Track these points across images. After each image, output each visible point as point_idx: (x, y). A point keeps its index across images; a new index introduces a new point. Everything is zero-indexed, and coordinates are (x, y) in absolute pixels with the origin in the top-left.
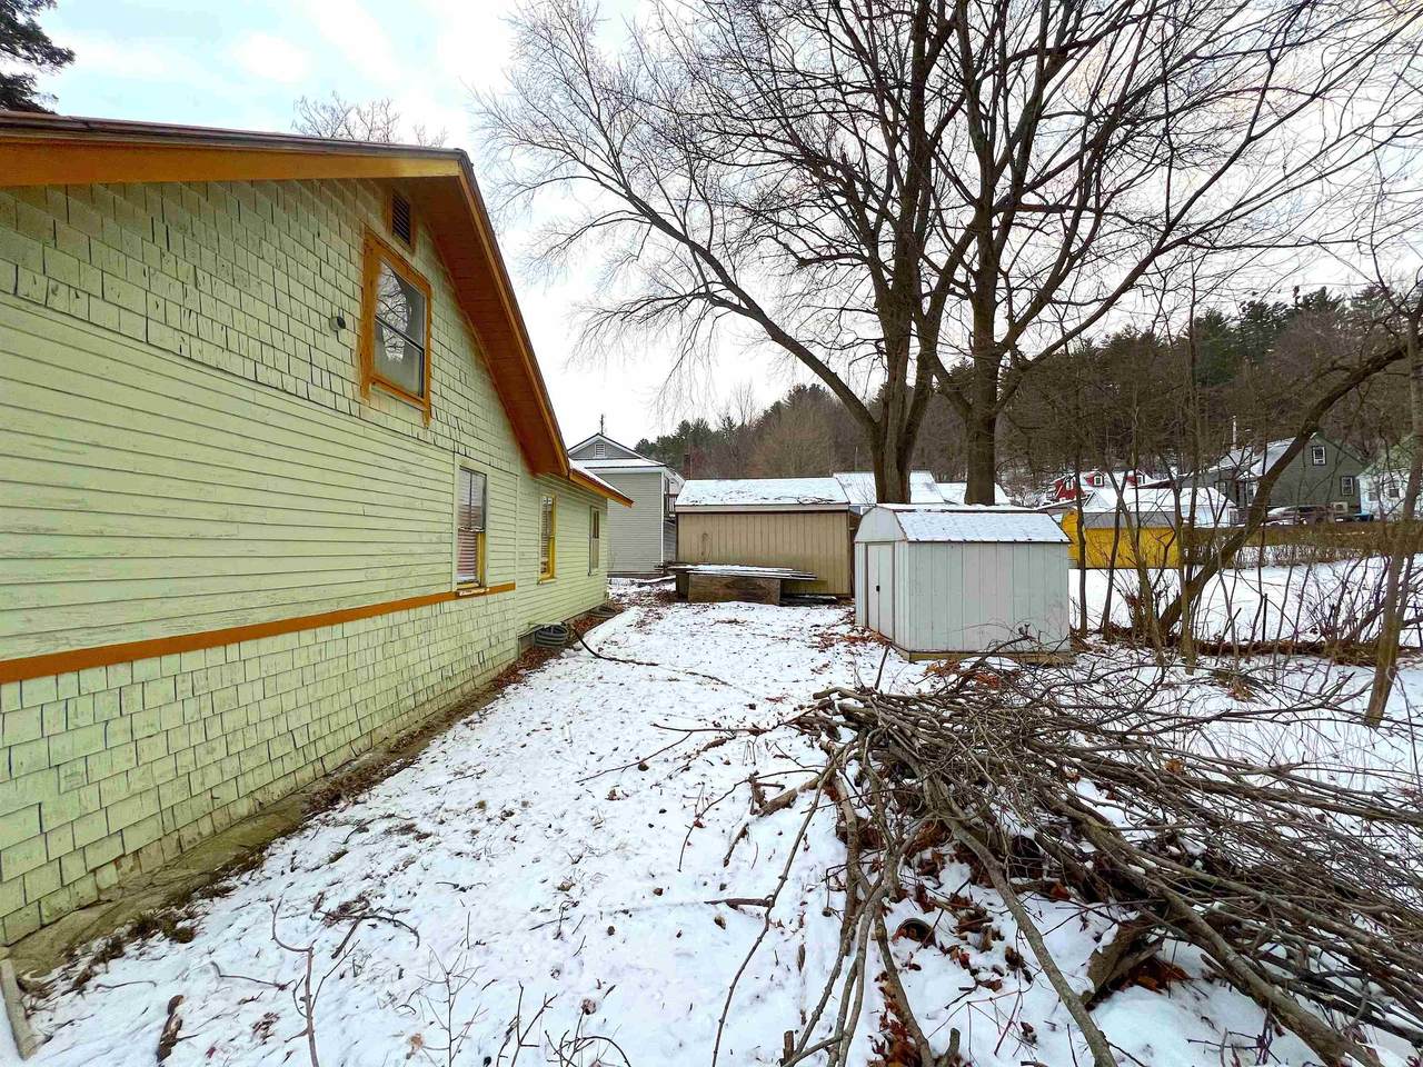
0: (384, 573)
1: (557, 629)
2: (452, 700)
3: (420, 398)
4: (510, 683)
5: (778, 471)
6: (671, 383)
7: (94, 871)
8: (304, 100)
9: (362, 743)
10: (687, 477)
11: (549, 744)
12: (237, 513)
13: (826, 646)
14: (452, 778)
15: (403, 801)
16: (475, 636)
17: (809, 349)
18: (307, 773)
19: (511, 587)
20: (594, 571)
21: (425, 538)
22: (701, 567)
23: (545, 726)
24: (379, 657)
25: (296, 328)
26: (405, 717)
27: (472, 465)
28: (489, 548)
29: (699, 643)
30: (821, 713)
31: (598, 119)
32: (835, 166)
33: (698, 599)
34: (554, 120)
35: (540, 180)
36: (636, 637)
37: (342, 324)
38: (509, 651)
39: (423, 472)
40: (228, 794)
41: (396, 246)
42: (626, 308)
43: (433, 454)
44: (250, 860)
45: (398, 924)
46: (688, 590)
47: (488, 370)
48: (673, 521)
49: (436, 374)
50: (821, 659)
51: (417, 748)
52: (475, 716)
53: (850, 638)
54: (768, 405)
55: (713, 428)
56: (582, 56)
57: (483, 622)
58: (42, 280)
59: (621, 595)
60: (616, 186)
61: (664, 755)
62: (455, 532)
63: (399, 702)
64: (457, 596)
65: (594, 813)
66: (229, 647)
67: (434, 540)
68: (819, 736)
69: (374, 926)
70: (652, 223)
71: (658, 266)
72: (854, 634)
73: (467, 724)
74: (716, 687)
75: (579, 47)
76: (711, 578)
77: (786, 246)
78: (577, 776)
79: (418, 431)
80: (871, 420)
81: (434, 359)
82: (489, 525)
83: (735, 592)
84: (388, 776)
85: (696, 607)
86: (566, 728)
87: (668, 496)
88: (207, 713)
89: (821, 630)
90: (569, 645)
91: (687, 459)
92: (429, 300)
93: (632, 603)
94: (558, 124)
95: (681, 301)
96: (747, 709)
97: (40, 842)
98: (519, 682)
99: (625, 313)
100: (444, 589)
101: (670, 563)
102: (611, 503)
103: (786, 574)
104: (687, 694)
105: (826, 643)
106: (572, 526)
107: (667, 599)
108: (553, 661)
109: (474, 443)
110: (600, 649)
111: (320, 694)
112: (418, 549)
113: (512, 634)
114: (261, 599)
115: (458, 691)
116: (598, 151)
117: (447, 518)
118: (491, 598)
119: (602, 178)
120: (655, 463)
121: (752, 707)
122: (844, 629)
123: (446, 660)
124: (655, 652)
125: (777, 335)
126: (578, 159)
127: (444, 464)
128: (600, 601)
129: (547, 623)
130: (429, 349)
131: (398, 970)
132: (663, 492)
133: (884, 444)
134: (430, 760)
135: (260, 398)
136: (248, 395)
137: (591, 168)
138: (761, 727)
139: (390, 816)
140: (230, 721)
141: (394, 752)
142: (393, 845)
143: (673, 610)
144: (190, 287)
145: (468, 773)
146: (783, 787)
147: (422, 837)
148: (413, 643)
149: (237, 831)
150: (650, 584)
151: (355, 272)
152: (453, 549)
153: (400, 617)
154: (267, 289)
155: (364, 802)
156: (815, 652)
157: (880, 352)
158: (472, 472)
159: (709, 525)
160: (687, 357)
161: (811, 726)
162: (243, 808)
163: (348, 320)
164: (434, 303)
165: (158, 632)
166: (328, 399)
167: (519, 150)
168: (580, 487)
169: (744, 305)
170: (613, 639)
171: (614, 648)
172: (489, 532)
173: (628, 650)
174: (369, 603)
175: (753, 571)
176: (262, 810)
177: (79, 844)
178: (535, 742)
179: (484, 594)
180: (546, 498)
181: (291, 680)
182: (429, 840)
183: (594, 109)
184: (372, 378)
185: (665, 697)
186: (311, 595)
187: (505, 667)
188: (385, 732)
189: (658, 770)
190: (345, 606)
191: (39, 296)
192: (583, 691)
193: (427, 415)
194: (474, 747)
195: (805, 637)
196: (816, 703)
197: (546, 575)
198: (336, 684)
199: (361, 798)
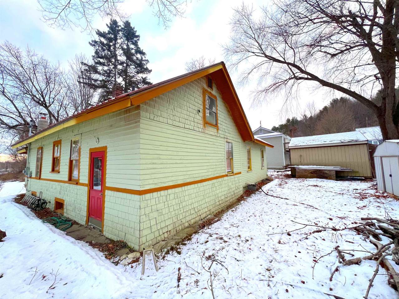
0: (211, 170)
1: (253, 185)
2: (228, 203)
3: (216, 126)
4: (242, 200)
5: (328, 131)
6: (284, 107)
7: (164, 233)
8: (187, 63)
9: (208, 213)
10: (291, 136)
11: (256, 221)
12: (183, 158)
13: (363, 198)
14: (230, 226)
15: (219, 230)
16: (232, 186)
17: (341, 86)
18: (197, 219)
19: (240, 173)
20: (263, 168)
21: (219, 161)
22: (300, 166)
23: (254, 215)
24: (211, 191)
25: (191, 114)
26: (217, 207)
27: (229, 141)
28: (234, 162)
29: (303, 193)
30: (367, 227)
31: (255, 38)
32: (346, 16)
33: (300, 177)
34: (242, 44)
35: (239, 61)
36: (279, 189)
37: (199, 111)
38: (241, 191)
39: (217, 144)
40: (184, 221)
41: (209, 90)
42: (267, 89)
43: (220, 139)
44: (189, 237)
45: (223, 265)
46: (295, 174)
47: (231, 115)
48: (288, 152)
49: (219, 119)
50: (361, 203)
51: (221, 216)
52: (234, 209)
53: (376, 196)
54: (321, 108)
55: (299, 119)
56: (249, 23)
57: (234, 182)
58: (153, 115)
59: (272, 175)
60: (261, 55)
61: (297, 232)
62: (226, 159)
63: (215, 203)
64: (227, 176)
65: (274, 247)
66: (183, 187)
67: (221, 161)
68: (369, 237)
69: (217, 264)
70: (274, 61)
71: (276, 73)
72: (377, 194)
73: (232, 211)
74: (313, 209)
75: (248, 21)
76: (305, 170)
77: (325, 52)
78: (266, 233)
79: (216, 134)
80: (376, 106)
81: (218, 115)
82: (234, 156)
83: (315, 175)
84: (215, 223)
85: (300, 180)
86: (261, 216)
87: (285, 144)
88: (180, 202)
89: (359, 191)
90: (257, 190)
91: (291, 131)
92: (216, 101)
93: (276, 178)
94: (243, 44)
95: (285, 82)
96: (329, 220)
97: (156, 225)
98: (244, 200)
99: (266, 90)
100: (224, 174)
101: (288, 165)
102: (266, 147)
103: (338, 168)
104: (302, 211)
105: (363, 197)
106: (256, 155)
107: (288, 176)
108: (253, 195)
109: (229, 135)
110: (268, 192)
111: (199, 200)
112: (217, 164)
113: (241, 186)
114: (187, 177)
115: (229, 201)
116: (255, 47)
117: (223, 155)
118: (235, 176)
119: (256, 54)
120: (280, 133)
121: (331, 219)
122: (373, 192)
123: (225, 193)
124: (287, 195)
125: (324, 83)
126: (249, 52)
127: (222, 142)
128: (265, 177)
129: (250, 184)
130: (217, 113)
131: (224, 279)
132: (283, 142)
133: (384, 115)
134: (224, 220)
135: (186, 132)
136: (183, 131)
137: (253, 53)
138: (337, 228)
139: (217, 234)
140: (184, 204)
141: (216, 216)
142: (218, 242)
143: (291, 180)
144: (173, 110)
145: (235, 225)
146: (353, 255)
147: (225, 242)
148: (218, 188)
149: (186, 230)
150: (281, 172)
151: (201, 99)
152: (225, 163)
153: (214, 181)
154: (186, 107)
155: (210, 229)
156: (357, 200)
157: (377, 78)
158: (229, 143)
159: (303, 152)
160: (289, 99)
161: (363, 232)
162: (187, 225)
163: (201, 110)
164: (218, 101)
165: (171, 184)
166: (197, 129)
167: (233, 55)
168: (257, 144)
169: (309, 77)
170: (271, 189)
171: (272, 192)
172: (234, 158)
173: (277, 193)
174: (208, 178)
175: (322, 168)
176: (190, 226)
177: (161, 227)
178: (252, 219)
179: (234, 175)
180: (248, 148)
181: (193, 196)
182: (227, 243)
183: (253, 36)
184: (206, 123)
185: (293, 211)
186: (197, 175)
187: (240, 195)
188: (213, 210)
189: (295, 237)
190: (203, 178)
191: (153, 118)
192: (264, 206)
193: (218, 129)
194: (235, 218)
195: (351, 193)
196: (364, 222)
197: (249, 170)
198: (202, 197)
199: (210, 227)
